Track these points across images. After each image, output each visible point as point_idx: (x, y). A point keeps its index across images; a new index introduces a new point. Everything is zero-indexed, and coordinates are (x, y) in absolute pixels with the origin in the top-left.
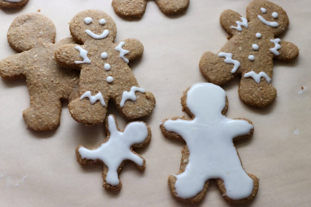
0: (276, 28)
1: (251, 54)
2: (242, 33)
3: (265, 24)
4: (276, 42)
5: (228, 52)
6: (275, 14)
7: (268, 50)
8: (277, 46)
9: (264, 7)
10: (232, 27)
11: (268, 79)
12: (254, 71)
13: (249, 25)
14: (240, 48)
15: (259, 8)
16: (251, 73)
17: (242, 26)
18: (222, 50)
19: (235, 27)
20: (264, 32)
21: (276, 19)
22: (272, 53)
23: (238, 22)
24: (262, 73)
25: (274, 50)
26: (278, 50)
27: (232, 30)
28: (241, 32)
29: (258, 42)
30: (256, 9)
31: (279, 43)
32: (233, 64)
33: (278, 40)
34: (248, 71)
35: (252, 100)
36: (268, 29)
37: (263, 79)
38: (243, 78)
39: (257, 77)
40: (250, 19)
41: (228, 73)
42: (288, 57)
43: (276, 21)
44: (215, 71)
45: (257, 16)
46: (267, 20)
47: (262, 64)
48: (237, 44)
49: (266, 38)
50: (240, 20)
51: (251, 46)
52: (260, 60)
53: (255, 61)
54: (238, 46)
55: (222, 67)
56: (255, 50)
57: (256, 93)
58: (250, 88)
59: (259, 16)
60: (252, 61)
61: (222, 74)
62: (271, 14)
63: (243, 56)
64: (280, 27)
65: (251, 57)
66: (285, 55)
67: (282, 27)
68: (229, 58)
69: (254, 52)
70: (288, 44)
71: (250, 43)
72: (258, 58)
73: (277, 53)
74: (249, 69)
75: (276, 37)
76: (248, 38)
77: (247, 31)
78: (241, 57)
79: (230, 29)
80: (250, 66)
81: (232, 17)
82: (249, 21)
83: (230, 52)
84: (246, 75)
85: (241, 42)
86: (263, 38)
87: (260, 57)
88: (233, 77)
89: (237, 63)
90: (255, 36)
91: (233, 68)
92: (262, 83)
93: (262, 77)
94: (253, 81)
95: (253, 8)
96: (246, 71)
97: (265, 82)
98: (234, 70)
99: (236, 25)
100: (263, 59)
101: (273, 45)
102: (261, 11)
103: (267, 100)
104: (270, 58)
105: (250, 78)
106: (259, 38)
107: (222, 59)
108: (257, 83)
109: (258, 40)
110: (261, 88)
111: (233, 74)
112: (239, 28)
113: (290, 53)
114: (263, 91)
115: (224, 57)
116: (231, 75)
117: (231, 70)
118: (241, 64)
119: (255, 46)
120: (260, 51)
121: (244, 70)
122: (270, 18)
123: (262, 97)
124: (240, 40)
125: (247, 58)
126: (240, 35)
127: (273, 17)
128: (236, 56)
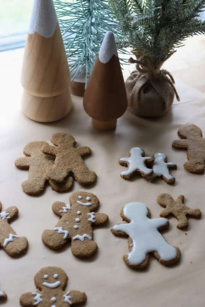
0: (90, 206)
1: (76, 225)
2: (68, 213)
3: (82, 205)
4: (92, 214)
5: (60, 227)
6: (88, 198)
7: (87, 220)
8: (93, 216)
9: (80, 195)
10: (61, 211)
11: (90, 238)
12: (79, 234)
13: (71, 208)
14: (67, 223)
15: (77, 197)
16: (77, 236)
17: (67, 209)
18: (56, 226)
19: (63, 211)
20: (83, 210)
21: (89, 201)
22: (90, 221)
23: (64, 208)
24: (85, 235)
25: (91, 219)
26: (94, 219)
27: (61, 213)
28: (66, 213)
29: (79, 217)
30: (75, 197)
31: (94, 215)
32: (64, 233)
33: (93, 213)
34: (75, 236)
35: (80, 253)
36: (85, 208)
37: (86, 238)
38: (72, 241)
39: (81, 237)
40: (72, 204)
41: (61, 239)
42: (101, 222)
43: (90, 202)
44: (52, 240)
45: (76, 201)
46: (84, 203)
47: (84, 229)
48: (65, 220)
49: (85, 213)
50: (65, 206)
51: (75, 220)
52: (82, 227)
53: (79, 228)
54: (66, 222)
55: (56, 236)
56: (78, 222)
57: (82, 248)
58: (78, 246)
59: (78, 201)
60: (77, 229)
61: (57, 241)
62: (86, 198)
63: (70, 227)
64: (93, 205)
65: (76, 226)
66: (99, 221)
67: (94, 205)
68: (60, 230)
69: (77, 223)
70: (100, 214)
71: (74, 219)
72: (80, 227)
73: (93, 221)
74: (75, 234)
75: (91, 212)
76: (72, 216)
77: (70, 211)
78: (68, 228)
79: (59, 213)
80: (75, 232)
81: (59, 205)
82: (71, 205)
83: (61, 226)
84: (74, 238)
85: (67, 219)
86: (82, 213)
87: (82, 226)
88: (65, 241)
89: (66, 232)
90: (76, 213)
91: (64, 235)
92: (86, 241)
93: (85, 238)
94: (79, 241)
95: (73, 197)
96: (73, 236)
97: (88, 240)
98: (65, 237)
99: (63, 209)
100: (84, 226)
101: (90, 216)
102: (78, 198)
103: (91, 251)
104: (89, 225)
105: (77, 239)
106: (80, 214)
107: (56, 231)
108: (82, 242)
109: (79, 216)
110: (85, 244)
111: (65, 239)
112: (65, 211)
113: (102, 219)
114: (87, 246)
115: (57, 230)
116: (64, 241)
117: (63, 237)
118: (69, 232)
119: (77, 219)
120: (81, 222)
121: (72, 235)
122: (85, 201)
123: (87, 250)
124: (67, 218)
125: (73, 228)
126: (66, 215)
127: (87, 200)
128: (65, 228)
